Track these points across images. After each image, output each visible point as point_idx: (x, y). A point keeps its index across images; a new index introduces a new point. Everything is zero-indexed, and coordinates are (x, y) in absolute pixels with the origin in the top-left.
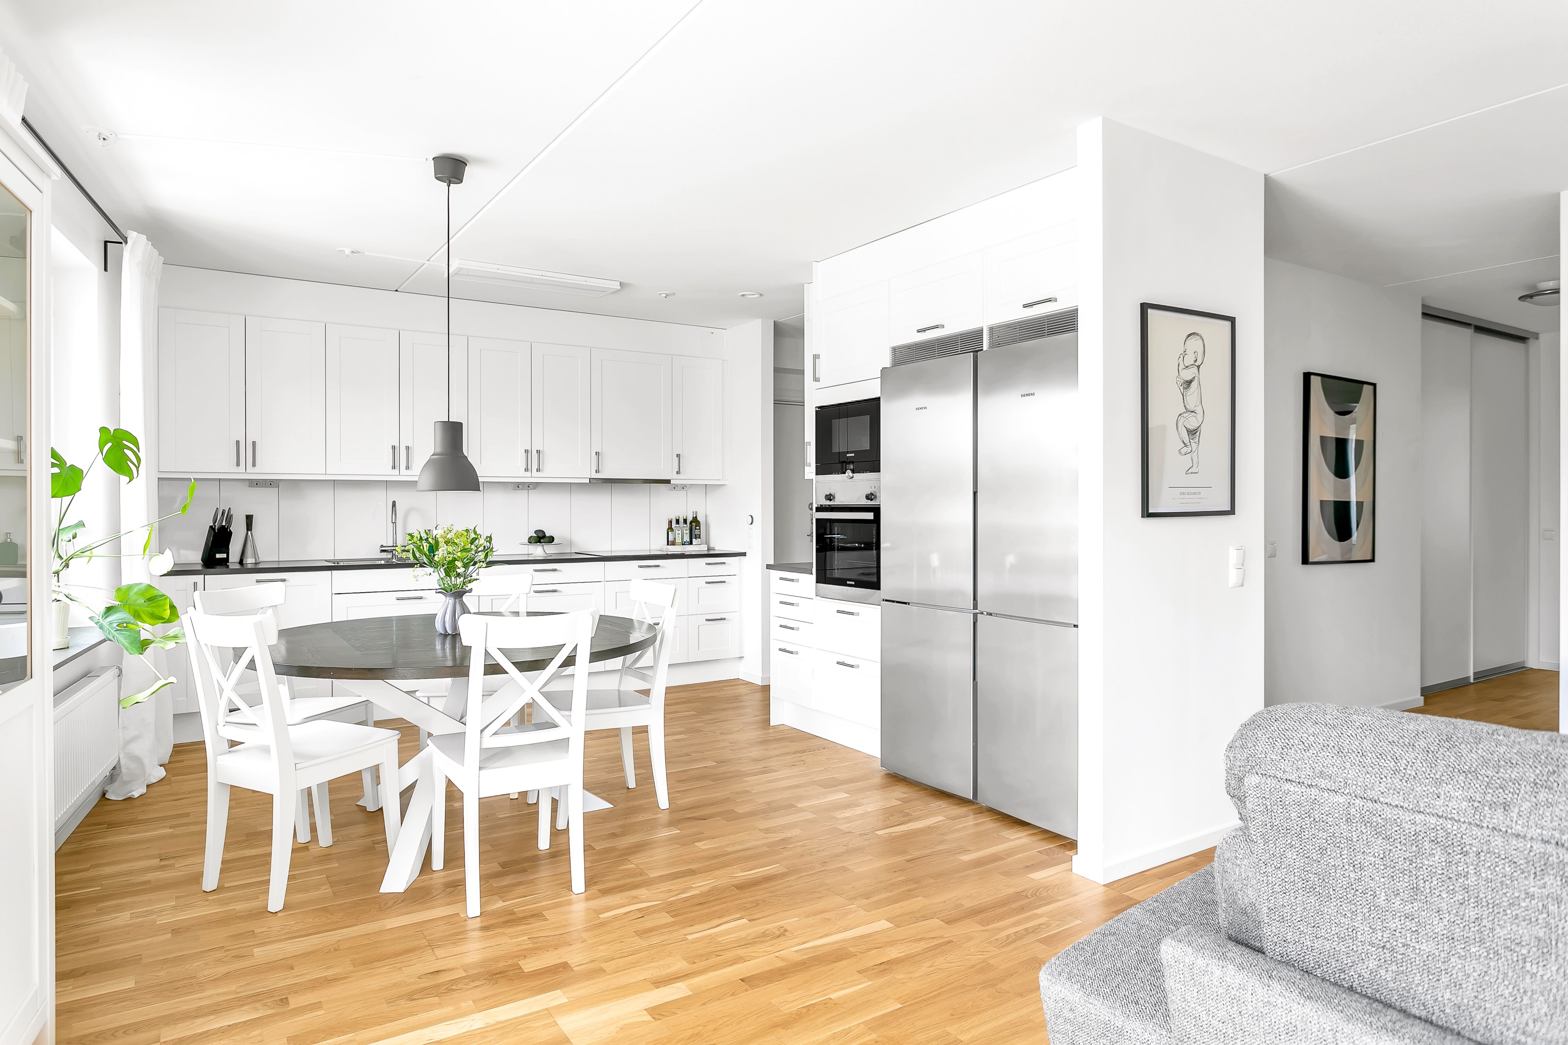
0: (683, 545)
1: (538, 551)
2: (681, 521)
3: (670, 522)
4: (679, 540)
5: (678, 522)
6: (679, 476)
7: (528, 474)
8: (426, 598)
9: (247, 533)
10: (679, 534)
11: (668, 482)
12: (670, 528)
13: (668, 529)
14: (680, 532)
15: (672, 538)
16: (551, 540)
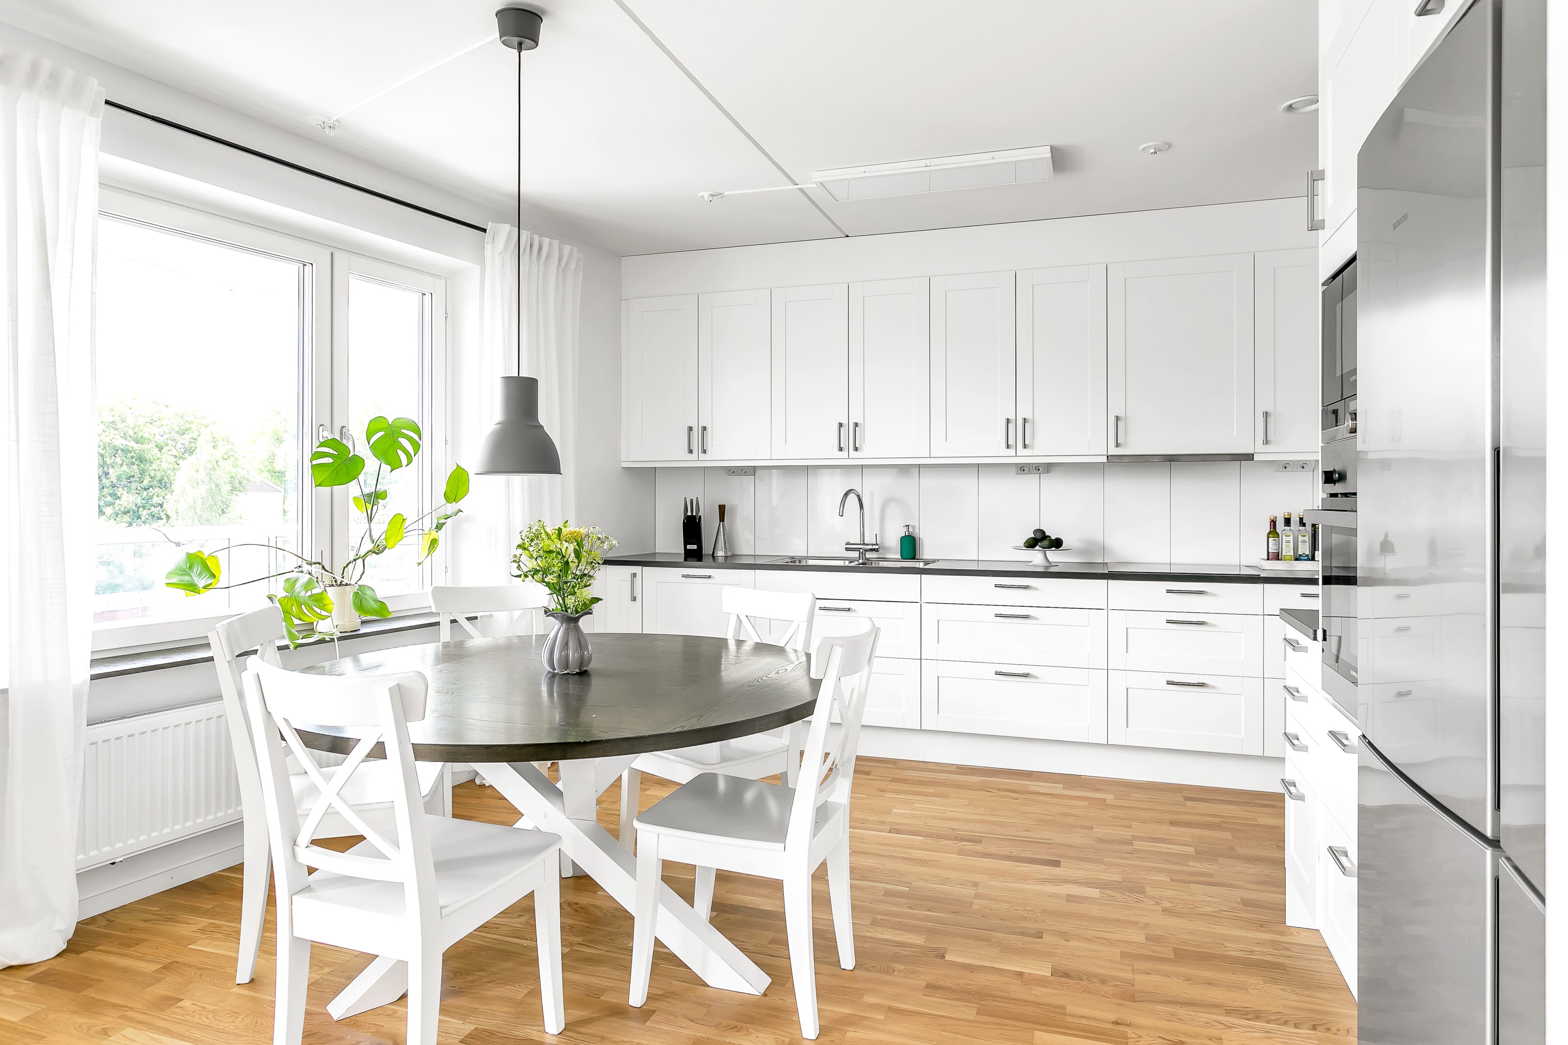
0: (1297, 559)
1: (1036, 558)
2: (1295, 520)
3: (1273, 523)
4: (1288, 551)
5: (1288, 522)
6: (1268, 448)
7: (1011, 452)
8: (855, 611)
9: (720, 524)
10: (1289, 542)
11: (1249, 457)
12: (1273, 531)
13: (1269, 533)
14: (1291, 538)
15: (1274, 547)
16: (1057, 544)
